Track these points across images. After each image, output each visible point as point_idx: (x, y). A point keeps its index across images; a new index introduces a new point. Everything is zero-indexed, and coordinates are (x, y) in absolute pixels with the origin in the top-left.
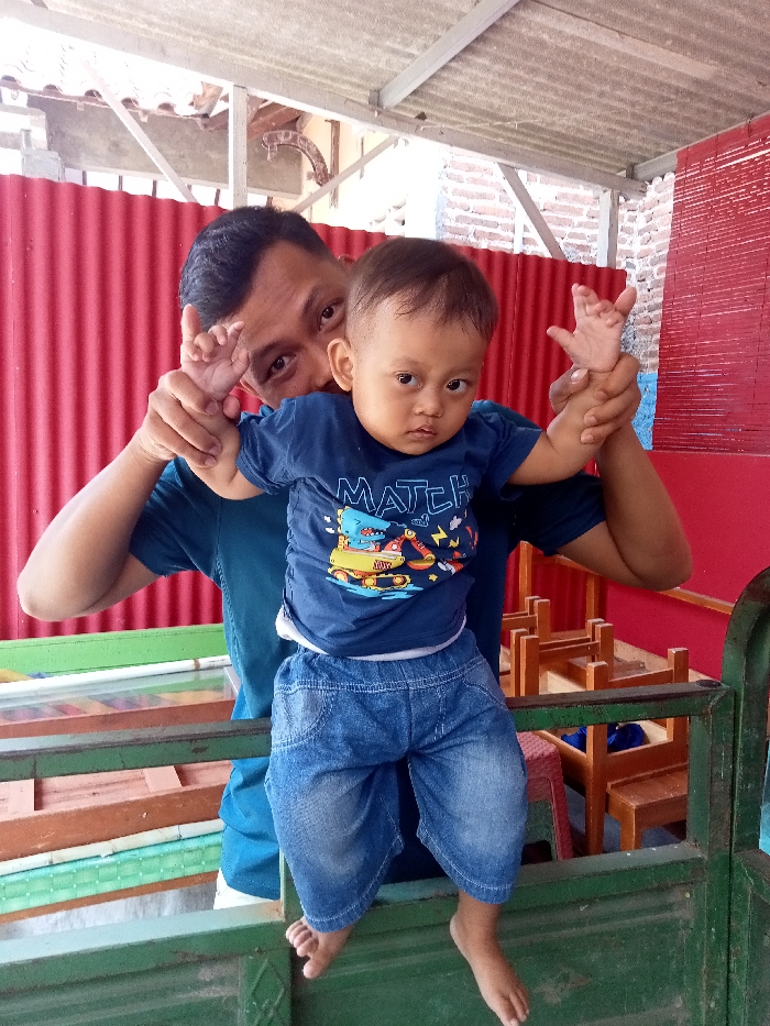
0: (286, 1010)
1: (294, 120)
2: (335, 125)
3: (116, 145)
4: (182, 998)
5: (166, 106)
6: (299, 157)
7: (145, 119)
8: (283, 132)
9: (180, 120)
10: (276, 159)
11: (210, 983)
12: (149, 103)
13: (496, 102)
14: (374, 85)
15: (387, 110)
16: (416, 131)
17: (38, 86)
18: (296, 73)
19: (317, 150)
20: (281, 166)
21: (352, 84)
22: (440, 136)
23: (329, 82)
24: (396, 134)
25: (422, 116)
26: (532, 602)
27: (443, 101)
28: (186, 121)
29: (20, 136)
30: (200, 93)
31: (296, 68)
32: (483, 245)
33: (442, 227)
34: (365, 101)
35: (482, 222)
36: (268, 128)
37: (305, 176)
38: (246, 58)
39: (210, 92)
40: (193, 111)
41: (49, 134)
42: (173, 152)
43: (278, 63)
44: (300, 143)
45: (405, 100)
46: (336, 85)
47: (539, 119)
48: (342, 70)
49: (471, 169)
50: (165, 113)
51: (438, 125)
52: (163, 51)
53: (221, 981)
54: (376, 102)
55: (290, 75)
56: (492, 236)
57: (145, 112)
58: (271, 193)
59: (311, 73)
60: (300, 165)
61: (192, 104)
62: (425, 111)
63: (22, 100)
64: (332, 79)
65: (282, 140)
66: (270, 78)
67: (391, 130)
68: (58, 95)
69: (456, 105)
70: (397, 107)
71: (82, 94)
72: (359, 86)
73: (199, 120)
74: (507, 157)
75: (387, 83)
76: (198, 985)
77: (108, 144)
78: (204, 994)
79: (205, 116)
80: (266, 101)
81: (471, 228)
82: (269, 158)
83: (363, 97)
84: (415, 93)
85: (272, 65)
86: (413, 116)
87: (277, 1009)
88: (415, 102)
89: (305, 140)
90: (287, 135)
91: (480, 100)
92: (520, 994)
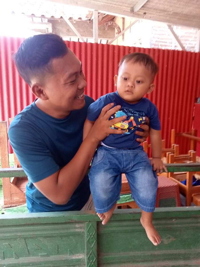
0: (96, 236)
1: (113, 19)
2: (123, 19)
3: (68, 30)
4: (72, 230)
5: (80, 18)
6: (114, 29)
7: (75, 22)
8: (110, 22)
9: (84, 22)
10: (108, 29)
11: (78, 228)
12: (76, 18)
13: (166, 7)
14: (132, 6)
15: (135, 12)
16: (143, 18)
17: (50, 17)
18: (111, 5)
19: (119, 26)
20: (109, 31)
21: (126, 6)
22: (150, 18)
23: (120, 7)
24: (138, 19)
25: (145, 13)
26: (174, 146)
27: (151, 8)
28: (86, 22)
29: (46, 30)
30: (88, 14)
31: (111, 4)
32: (163, 48)
33: (151, 44)
34: (129, 11)
35: (163, 42)
36: (106, 21)
37: (115, 33)
38: (98, 2)
39: (91, 13)
40: (87, 19)
41: (53, 29)
42: (82, 30)
43: (106, 3)
44: (114, 24)
45: (140, 9)
46: (122, 7)
47: (179, 10)
48: (123, 3)
49: (160, 27)
50: (80, 20)
51: (150, 15)
52: (77, 3)
53: (81, 228)
54: (132, 11)
55: (109, 6)
56: (166, 46)
57: (75, 20)
58: (108, 39)
59: (115, 4)
60: (114, 31)
61: (86, 17)
62: (146, 12)
63: (46, 20)
64: (121, 6)
65: (109, 24)
66: (104, 7)
67: (136, 18)
68: (54, 18)
69: (155, 9)
70: (138, 11)
71: (60, 17)
72: (127, 7)
73: (88, 21)
74: (169, 22)
75: (135, 5)
76: (75, 228)
77: (66, 30)
78: (77, 230)
79: (90, 20)
80: (105, 14)
81: (160, 44)
82: (106, 29)
83: (129, 10)
84: (143, 7)
85: (104, 4)
86: (143, 13)
87: (94, 235)
88: (143, 10)
89: (115, 24)
90: (111, 23)
91: (161, 7)
92: (158, 237)
